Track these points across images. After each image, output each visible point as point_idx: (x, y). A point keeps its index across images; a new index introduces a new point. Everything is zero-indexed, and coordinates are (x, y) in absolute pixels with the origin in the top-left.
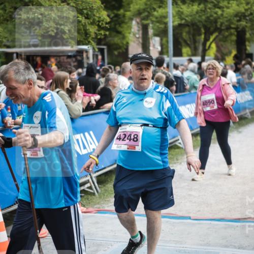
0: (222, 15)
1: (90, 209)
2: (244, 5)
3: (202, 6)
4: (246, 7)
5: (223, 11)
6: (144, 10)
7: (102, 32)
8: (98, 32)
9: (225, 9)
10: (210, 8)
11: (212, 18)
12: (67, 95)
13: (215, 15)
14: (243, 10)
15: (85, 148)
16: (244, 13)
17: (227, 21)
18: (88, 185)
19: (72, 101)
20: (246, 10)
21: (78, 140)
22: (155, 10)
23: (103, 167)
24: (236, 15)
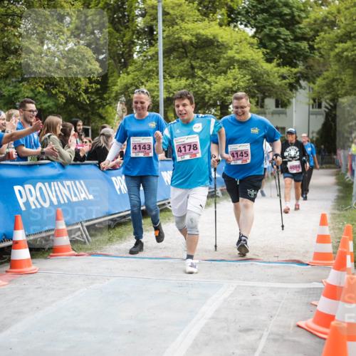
0: (210, 89)
1: (82, 253)
2: (232, 80)
3: (190, 81)
4: (234, 83)
5: (211, 86)
6: (132, 85)
7: (93, 85)
8: (89, 85)
9: (213, 84)
10: (197, 83)
11: (200, 92)
12: (58, 140)
13: (203, 90)
14: (231, 86)
15: (76, 196)
16: (231, 88)
17: (215, 95)
18: (79, 233)
19: (63, 148)
20: (234, 85)
21: (68, 186)
22: (142, 83)
23: (94, 217)
24: (224, 90)
